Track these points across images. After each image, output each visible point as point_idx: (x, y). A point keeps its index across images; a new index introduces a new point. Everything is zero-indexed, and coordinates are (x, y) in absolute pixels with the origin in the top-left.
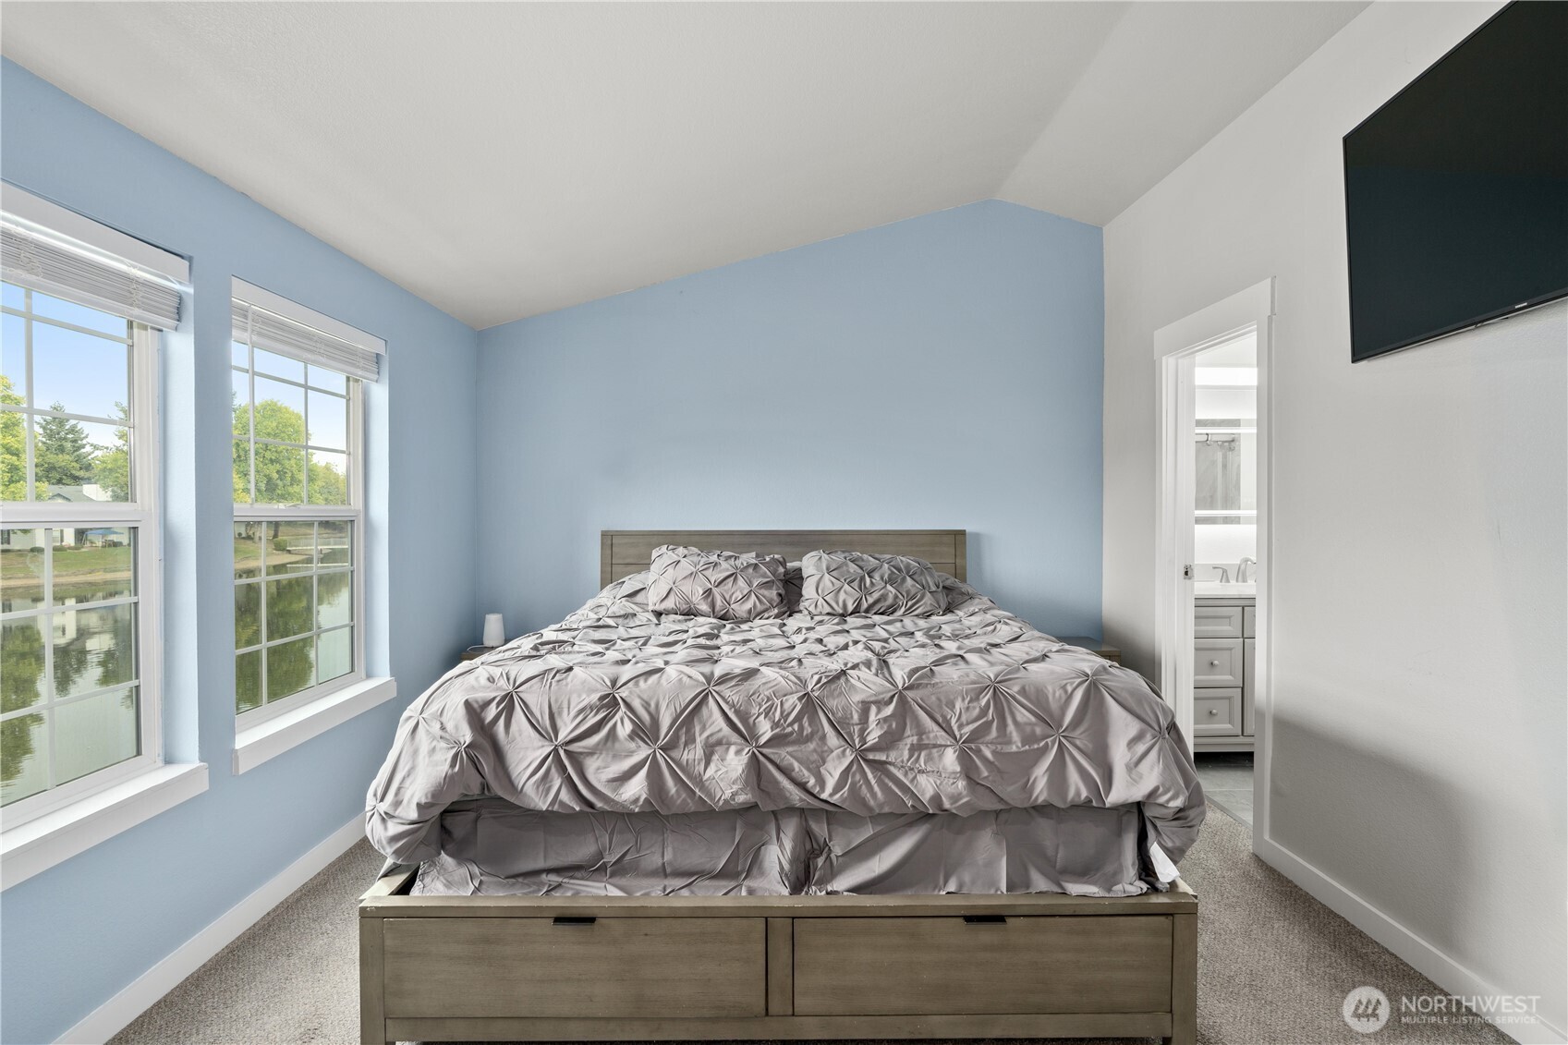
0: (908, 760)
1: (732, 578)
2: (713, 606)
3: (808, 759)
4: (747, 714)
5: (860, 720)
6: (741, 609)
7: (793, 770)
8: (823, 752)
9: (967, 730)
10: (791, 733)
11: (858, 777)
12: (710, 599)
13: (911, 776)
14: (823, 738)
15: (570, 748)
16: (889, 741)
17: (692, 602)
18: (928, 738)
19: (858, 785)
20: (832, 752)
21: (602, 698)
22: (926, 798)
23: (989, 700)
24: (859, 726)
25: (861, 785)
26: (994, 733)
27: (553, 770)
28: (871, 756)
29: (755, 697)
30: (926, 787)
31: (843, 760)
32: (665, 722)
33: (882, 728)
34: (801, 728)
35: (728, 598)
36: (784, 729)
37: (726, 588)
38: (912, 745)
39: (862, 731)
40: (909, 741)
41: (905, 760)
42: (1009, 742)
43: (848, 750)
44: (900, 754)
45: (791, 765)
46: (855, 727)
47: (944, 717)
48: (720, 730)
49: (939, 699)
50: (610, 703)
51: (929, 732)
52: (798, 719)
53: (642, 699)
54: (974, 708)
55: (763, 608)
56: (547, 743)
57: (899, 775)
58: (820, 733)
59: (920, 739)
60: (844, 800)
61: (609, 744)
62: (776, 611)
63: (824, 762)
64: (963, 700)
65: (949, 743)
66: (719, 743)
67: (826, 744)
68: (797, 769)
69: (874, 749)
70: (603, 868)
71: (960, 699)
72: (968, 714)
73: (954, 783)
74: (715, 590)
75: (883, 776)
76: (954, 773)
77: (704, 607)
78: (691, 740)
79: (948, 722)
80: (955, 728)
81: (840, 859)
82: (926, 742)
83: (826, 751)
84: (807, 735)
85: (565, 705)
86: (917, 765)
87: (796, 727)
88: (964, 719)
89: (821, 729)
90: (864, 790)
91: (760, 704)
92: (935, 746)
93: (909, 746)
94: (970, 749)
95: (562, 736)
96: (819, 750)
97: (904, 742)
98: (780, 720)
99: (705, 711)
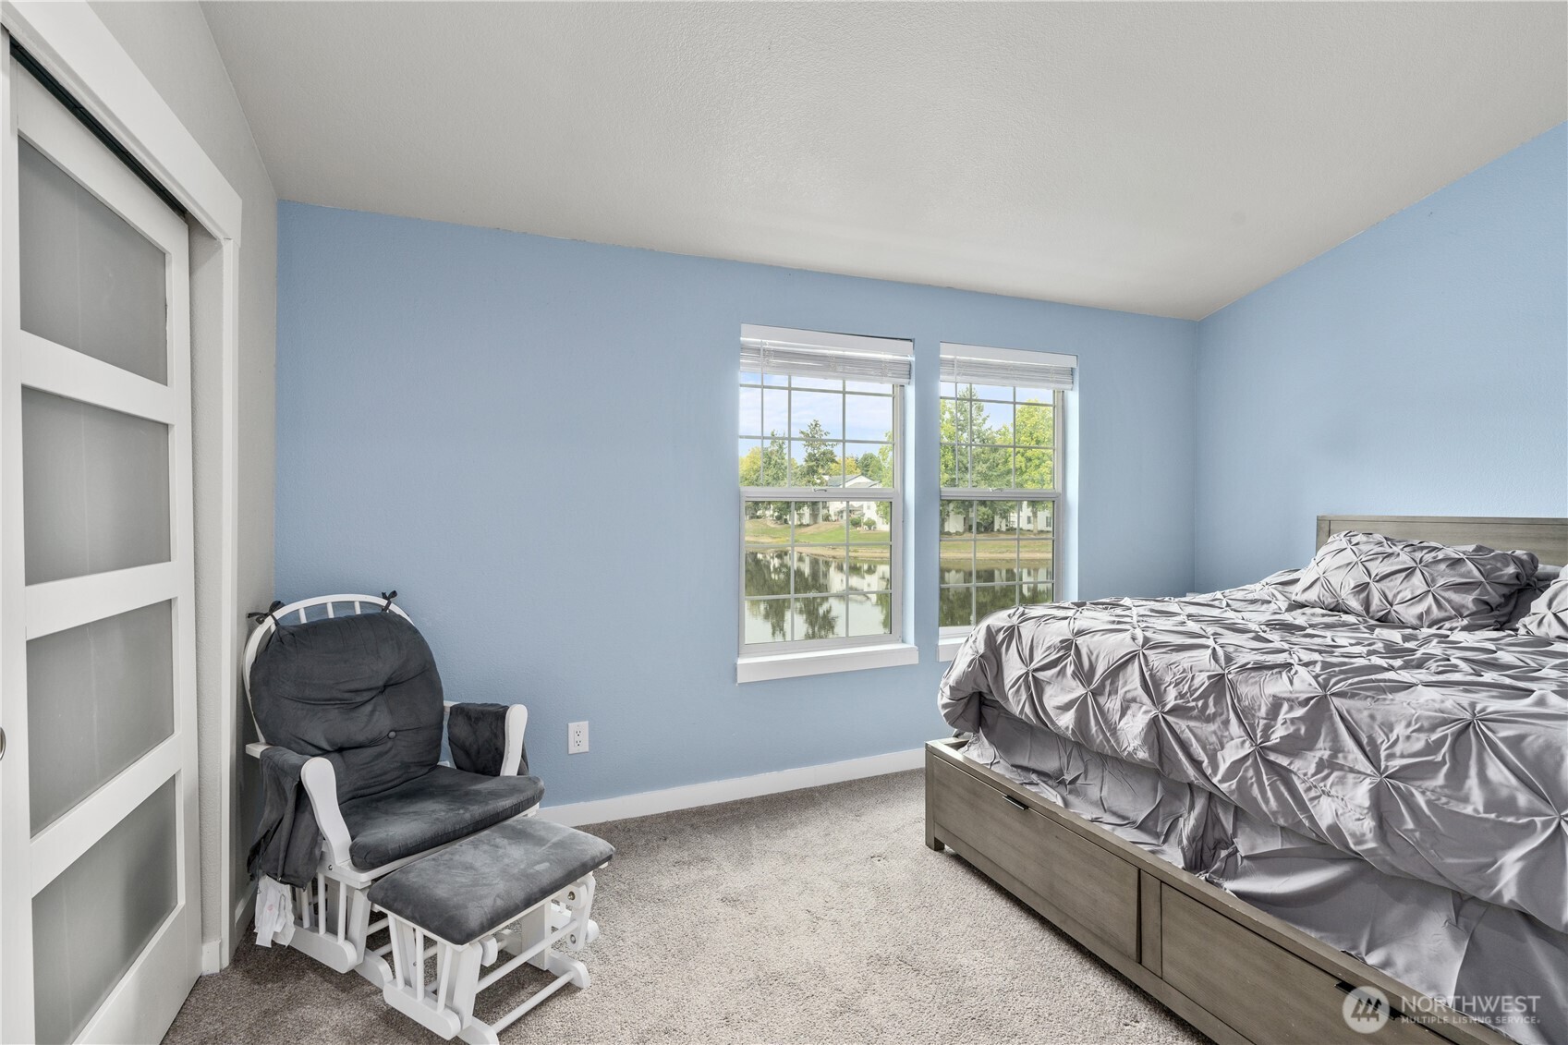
0: (1313, 775)
1: (1404, 574)
2: (1367, 604)
3: (1207, 739)
4: (1161, 680)
5: (1267, 714)
6: (1409, 613)
7: (1192, 745)
8: (1222, 736)
9: (1396, 764)
10: (1192, 708)
11: (1251, 773)
12: (1365, 594)
13: (1313, 794)
14: (1226, 723)
15: (1037, 675)
16: (1294, 746)
17: (1340, 596)
18: (1345, 758)
19: (1250, 782)
20: (1232, 739)
21: (1062, 642)
22: (1324, 823)
23: (1445, 737)
24: (1265, 721)
25: (1252, 784)
26: (1440, 780)
27: (1023, 687)
28: (1272, 757)
29: (1173, 667)
30: (1325, 813)
31: (1240, 750)
32: (1100, 671)
33: (1287, 729)
34: (1205, 706)
35: (1390, 598)
36: (1188, 702)
37: (1392, 584)
38: (1321, 759)
39: (1267, 728)
40: (1318, 754)
41: (1310, 773)
42: (1466, 800)
43: (1248, 742)
44: (1303, 767)
45: (1190, 741)
46: (1261, 721)
47: (1372, 740)
48: (1136, 689)
49: (1372, 717)
50: (1067, 645)
51: (1349, 752)
52: (1204, 696)
53: (1089, 649)
54: (1418, 739)
55: (1442, 615)
56: (1024, 667)
57: (1301, 787)
58: (1224, 717)
59: (1334, 755)
60: (1232, 792)
61: (1060, 677)
62: (1465, 622)
63: (1222, 748)
64: (1409, 725)
65: (1369, 772)
66: (1134, 700)
67: (1227, 729)
68: (1194, 746)
69: (1274, 749)
70: (1062, 782)
71: (1404, 723)
72: (1407, 744)
73: (1359, 820)
74: (1374, 588)
75: (1278, 782)
76: (1360, 807)
77: (1354, 604)
78: (1114, 691)
79: (1376, 748)
80: (1383, 754)
81: (1245, 862)
82: (1341, 761)
83: (1226, 737)
84: (1209, 715)
85: (1041, 642)
86: (1322, 784)
87: (1200, 704)
88: (1398, 750)
89: (1226, 713)
90: (1256, 791)
91: (1175, 674)
92: (1352, 770)
93: (1317, 760)
94: (1397, 789)
95: (1034, 665)
96: (1219, 733)
97: (1312, 754)
98: (1186, 693)
99: (1130, 667)
